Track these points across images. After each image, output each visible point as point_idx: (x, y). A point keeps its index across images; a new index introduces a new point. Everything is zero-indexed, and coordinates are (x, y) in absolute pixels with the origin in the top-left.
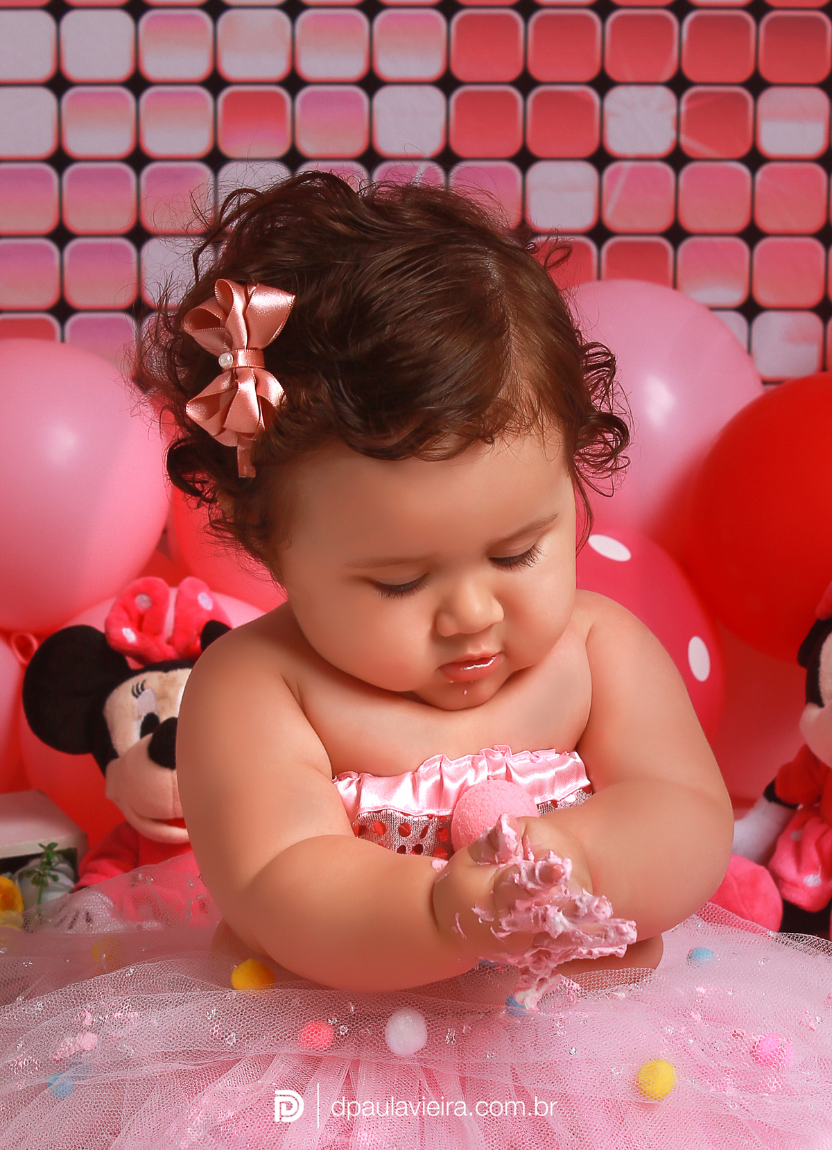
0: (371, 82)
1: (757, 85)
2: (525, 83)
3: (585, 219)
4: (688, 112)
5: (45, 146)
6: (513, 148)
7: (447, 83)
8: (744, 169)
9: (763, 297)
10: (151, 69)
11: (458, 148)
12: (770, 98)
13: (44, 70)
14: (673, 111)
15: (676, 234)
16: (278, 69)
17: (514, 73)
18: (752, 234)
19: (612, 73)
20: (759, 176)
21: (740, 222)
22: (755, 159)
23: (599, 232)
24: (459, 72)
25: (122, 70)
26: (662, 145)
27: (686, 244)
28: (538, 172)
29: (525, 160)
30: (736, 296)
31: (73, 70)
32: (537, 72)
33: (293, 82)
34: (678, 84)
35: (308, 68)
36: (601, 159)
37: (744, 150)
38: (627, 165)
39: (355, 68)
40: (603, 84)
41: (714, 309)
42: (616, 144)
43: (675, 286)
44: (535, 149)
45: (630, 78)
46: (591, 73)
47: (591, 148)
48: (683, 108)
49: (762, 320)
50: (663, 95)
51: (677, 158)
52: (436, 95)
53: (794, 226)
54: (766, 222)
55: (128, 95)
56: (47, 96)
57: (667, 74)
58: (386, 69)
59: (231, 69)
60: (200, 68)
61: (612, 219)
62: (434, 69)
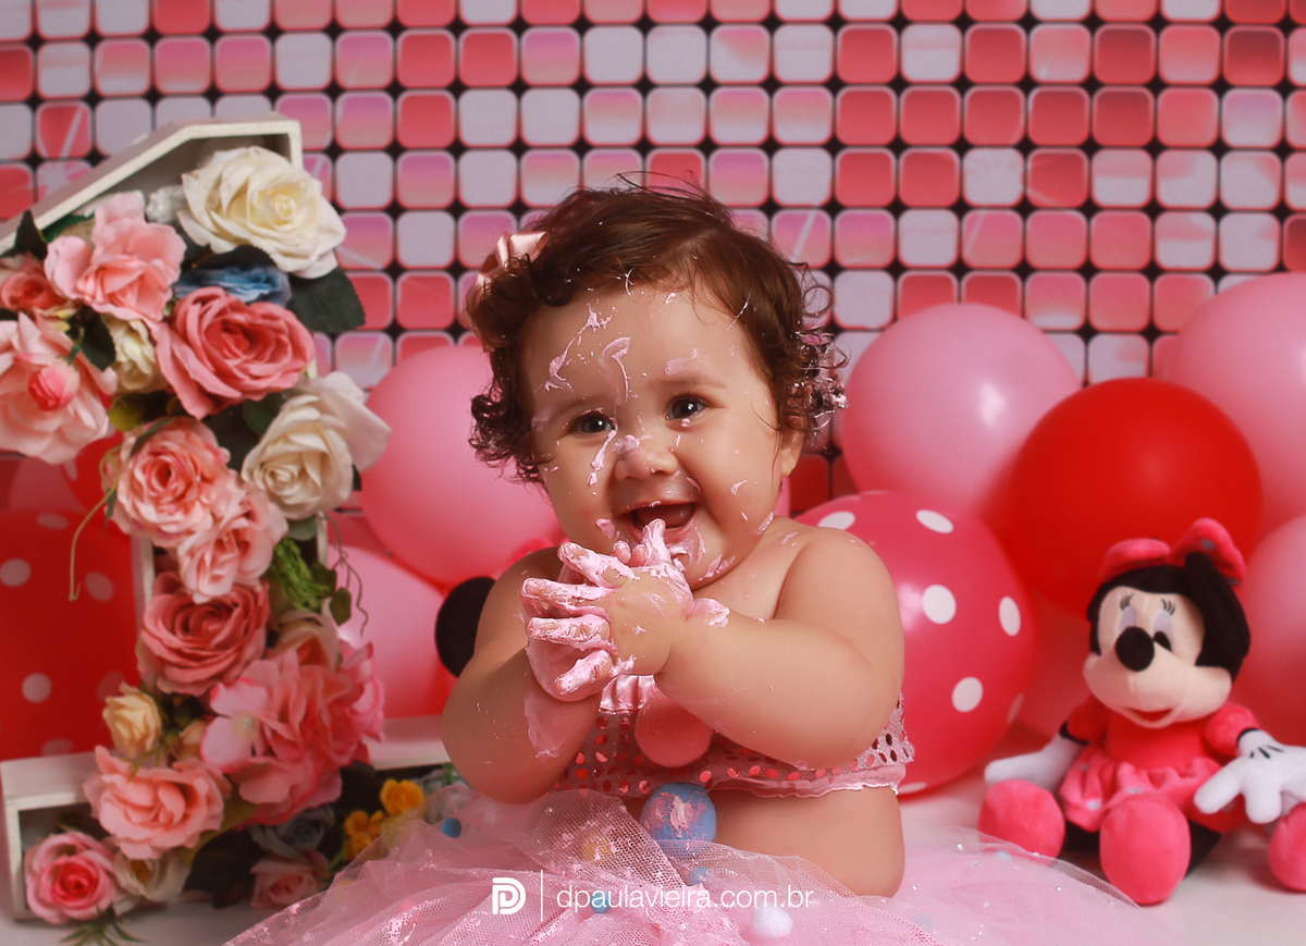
0: (771, 146)
1: (1091, 147)
2: (898, 146)
3: (949, 257)
4: (1034, 170)
5: (507, 197)
6: (888, 198)
7: (833, 146)
8: (1080, 217)
9: (1098, 321)
10: (593, 136)
11: (842, 198)
12: (1102, 158)
13: (508, 137)
14: (1020, 169)
15: (1024, 269)
16: (695, 134)
17: (888, 137)
18: (1088, 270)
19: (970, 137)
20: (1094, 221)
21: (1077, 259)
22: (1090, 208)
23: (959, 268)
24: (843, 137)
25: (570, 136)
26: (1012, 195)
27: (1032, 279)
28: (908, 218)
29: (897, 208)
30: (1075, 321)
31: (530, 136)
32: (907, 137)
33: (707, 145)
34: (1025, 147)
35: (719, 135)
36: (961, 207)
37: (1080, 200)
38: (982, 213)
39: (758, 134)
40: (962, 146)
41: (1047, 331)
42: (972, 196)
43: (1023, 315)
44: (905, 199)
45: (985, 141)
46: (952, 137)
47: (952, 199)
48: (1030, 166)
49: (1098, 342)
50: (1013, 156)
51: (1024, 207)
52: (823, 157)
53: (1124, 262)
54: (1099, 260)
55: (573, 156)
56: (509, 158)
57: (1016, 138)
58: (782, 135)
59: (656, 135)
60: (632, 134)
61: (970, 257)
62: (823, 135)
